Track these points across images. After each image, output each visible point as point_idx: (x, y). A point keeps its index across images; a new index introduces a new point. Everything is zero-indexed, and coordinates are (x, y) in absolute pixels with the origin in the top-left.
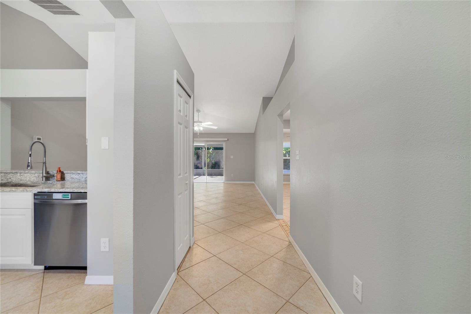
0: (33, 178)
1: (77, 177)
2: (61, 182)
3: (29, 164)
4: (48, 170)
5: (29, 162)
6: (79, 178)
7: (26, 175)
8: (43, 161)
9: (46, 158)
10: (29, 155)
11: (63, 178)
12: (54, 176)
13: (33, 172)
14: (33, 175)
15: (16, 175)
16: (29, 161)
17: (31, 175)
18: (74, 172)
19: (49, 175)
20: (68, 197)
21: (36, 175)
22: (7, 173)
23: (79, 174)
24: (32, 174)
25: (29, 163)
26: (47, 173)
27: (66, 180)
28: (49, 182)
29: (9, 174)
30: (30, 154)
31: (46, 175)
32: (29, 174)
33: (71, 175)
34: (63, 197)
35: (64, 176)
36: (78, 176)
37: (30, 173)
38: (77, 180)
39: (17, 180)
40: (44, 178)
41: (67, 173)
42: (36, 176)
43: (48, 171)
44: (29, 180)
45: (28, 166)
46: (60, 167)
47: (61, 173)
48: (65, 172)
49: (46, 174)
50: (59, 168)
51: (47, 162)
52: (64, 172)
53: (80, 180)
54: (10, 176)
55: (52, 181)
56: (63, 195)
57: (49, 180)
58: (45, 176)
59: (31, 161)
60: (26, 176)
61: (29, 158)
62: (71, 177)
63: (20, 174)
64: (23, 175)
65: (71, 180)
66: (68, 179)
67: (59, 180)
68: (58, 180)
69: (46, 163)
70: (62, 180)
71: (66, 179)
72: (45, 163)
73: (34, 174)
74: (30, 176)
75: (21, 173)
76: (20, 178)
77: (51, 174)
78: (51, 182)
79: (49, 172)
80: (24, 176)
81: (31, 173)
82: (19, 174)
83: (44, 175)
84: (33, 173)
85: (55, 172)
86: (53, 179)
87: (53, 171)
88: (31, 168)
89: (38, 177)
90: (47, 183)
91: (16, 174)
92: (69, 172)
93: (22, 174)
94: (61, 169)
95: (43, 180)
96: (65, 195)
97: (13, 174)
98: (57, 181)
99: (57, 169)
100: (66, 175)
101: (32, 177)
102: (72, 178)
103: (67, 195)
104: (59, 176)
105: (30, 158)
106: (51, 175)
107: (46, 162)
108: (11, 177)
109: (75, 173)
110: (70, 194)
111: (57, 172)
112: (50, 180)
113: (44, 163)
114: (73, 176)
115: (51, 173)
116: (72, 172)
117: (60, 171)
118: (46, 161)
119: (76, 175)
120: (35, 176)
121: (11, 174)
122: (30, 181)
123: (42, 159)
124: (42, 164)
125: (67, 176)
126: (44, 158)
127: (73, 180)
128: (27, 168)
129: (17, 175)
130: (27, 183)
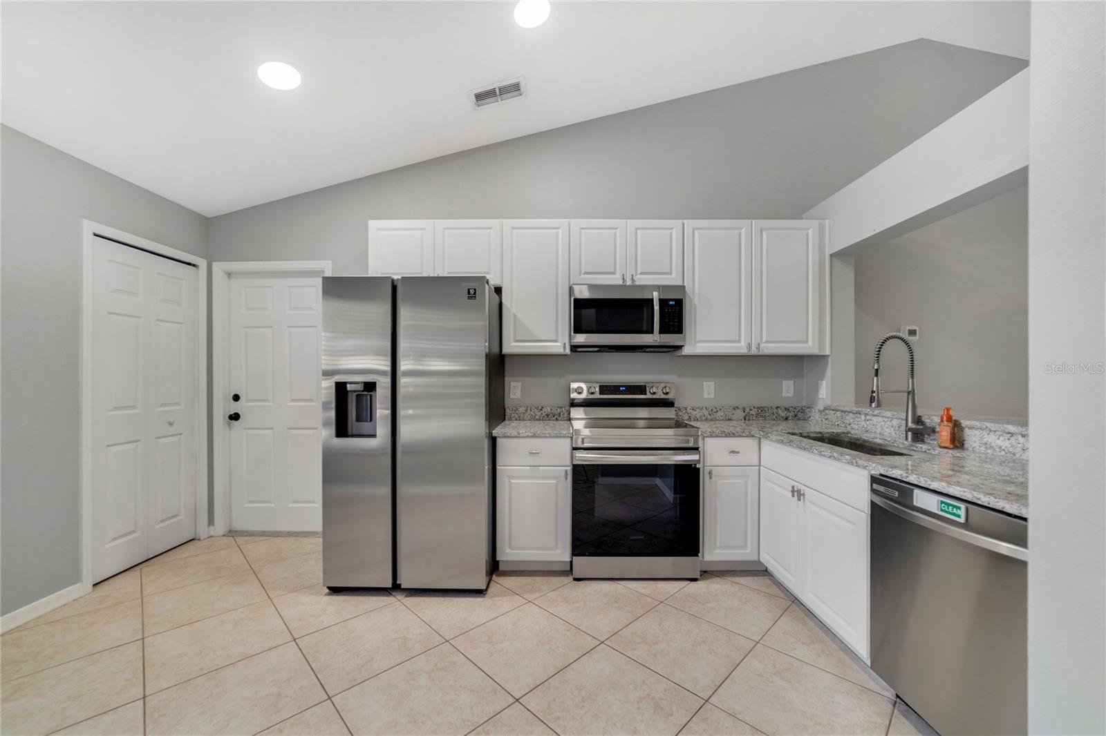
0: (888, 430)
1: (1003, 442)
2: (951, 451)
3: (874, 395)
4: (919, 412)
5: (875, 389)
6: (1011, 450)
7: (873, 418)
8: (909, 388)
9: (915, 380)
10: (874, 372)
11: (957, 441)
12: (934, 431)
13: (888, 414)
14: (888, 423)
15: (858, 417)
16: (873, 388)
17: (884, 421)
18: (992, 424)
19: (922, 427)
20: (959, 516)
21: (895, 422)
22: (845, 412)
23: (1012, 434)
24: (886, 420)
25: (873, 392)
26: (918, 420)
27: (967, 449)
28: (920, 446)
29: (847, 415)
30: (877, 370)
31: (914, 426)
32: (880, 419)
33: (985, 433)
34: (942, 510)
35: (963, 436)
36: (1007, 442)
37: (883, 417)
38: (1003, 453)
39: (860, 429)
40: (910, 433)
41: (969, 428)
42: (894, 425)
43: (920, 416)
44: (880, 434)
45: (872, 400)
46: (948, 407)
47: (951, 425)
48: (964, 423)
49: (913, 422)
50: (948, 410)
51: (916, 392)
52: (962, 421)
53: (1014, 454)
54: (849, 418)
55: (928, 443)
56: (942, 502)
57: (923, 441)
58: (910, 430)
59: (878, 386)
60: (875, 423)
61: (873, 379)
62: (985, 440)
63: (865, 417)
64: (871, 420)
65: (983, 449)
66: (974, 445)
67: (946, 445)
68: (943, 445)
69: (914, 394)
70: (956, 447)
71: (966, 445)
72: (911, 393)
73: (889, 420)
74: (883, 423)
75: (866, 415)
76: (865, 426)
77: (928, 425)
78: (924, 447)
79: (923, 419)
80: (871, 422)
81: (885, 417)
82: (863, 417)
83: (910, 424)
84: (888, 418)
85: (937, 420)
86: (932, 438)
87: (932, 418)
88: (879, 405)
89: (899, 427)
90: (917, 448)
91: (858, 415)
92: (977, 424)
93: (868, 417)
94: (951, 413)
95: (907, 439)
96: (949, 505)
97: (854, 416)
98: (941, 447)
99: (941, 413)
100: (967, 431)
101: (886, 426)
102: (986, 444)
103: (954, 506)
104: (945, 432)
105: (875, 378)
106: (926, 428)
107: (913, 389)
108: (852, 421)
109: (995, 431)
110: (963, 506)
111: (942, 421)
112: (925, 439)
113: (909, 393)
114: (991, 439)
115: (927, 421)
116: (987, 424)
117: (950, 419)
118: (915, 387)
119: (1002, 438)
120: (892, 427)
121: (851, 415)
122: (882, 437)
123: (904, 383)
124: (906, 394)
125: (973, 438)
126: (910, 380)
127: (989, 451)
128: (871, 406)
129: (860, 418)
130: (875, 440)
